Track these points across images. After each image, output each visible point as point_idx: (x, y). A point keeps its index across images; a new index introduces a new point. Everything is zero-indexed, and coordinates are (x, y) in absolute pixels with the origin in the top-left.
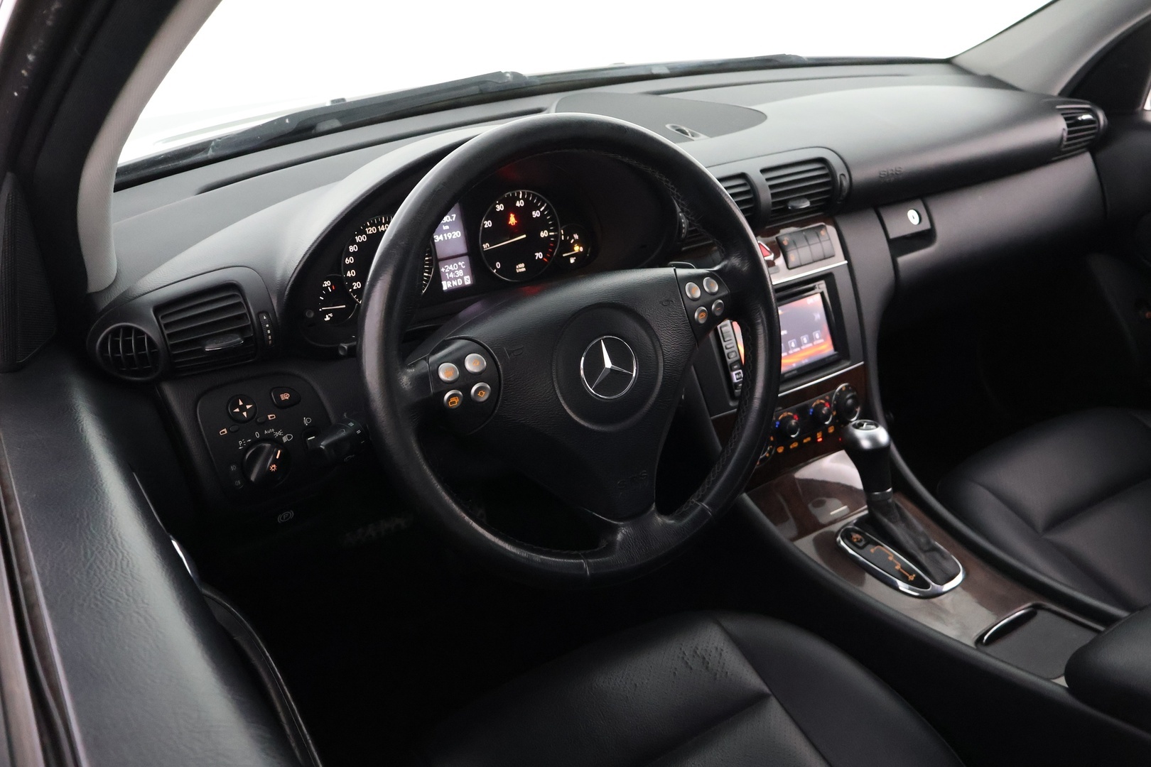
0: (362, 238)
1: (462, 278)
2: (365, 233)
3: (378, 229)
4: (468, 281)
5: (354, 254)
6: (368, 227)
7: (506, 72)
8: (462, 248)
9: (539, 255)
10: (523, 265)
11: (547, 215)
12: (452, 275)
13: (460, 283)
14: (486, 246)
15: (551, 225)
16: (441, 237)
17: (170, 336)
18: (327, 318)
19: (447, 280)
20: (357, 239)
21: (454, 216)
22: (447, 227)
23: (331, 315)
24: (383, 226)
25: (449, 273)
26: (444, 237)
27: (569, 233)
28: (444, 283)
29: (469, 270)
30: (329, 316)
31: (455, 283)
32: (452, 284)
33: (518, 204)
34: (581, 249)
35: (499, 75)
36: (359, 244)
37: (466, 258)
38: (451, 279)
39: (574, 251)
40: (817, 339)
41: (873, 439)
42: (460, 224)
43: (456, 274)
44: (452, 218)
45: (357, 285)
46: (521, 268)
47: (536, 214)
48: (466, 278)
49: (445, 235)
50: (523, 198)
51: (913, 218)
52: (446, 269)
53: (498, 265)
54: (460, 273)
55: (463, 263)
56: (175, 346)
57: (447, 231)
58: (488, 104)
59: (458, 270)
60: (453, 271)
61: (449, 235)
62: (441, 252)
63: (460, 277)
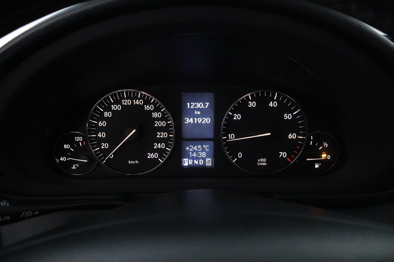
0: (117, 107)
2: (121, 103)
3: (132, 102)
4: (209, 162)
5: (107, 119)
6: (124, 99)
8: (210, 134)
9: (283, 154)
10: (265, 160)
11: (300, 119)
12: (195, 155)
13: (201, 162)
14: (232, 137)
15: (302, 129)
16: (191, 120)
18: (74, 167)
19: (189, 158)
20: (113, 107)
21: (208, 103)
22: (199, 113)
23: (77, 165)
24: (138, 100)
25: (193, 152)
26: (194, 120)
27: (319, 140)
28: (186, 160)
29: (212, 154)
30: (76, 166)
31: (196, 162)
32: (193, 163)
33: (271, 104)
34: (329, 157)
36: (113, 111)
37: (212, 143)
38: (193, 158)
39: (321, 157)
42: (212, 113)
43: (199, 155)
44: (205, 105)
45: (105, 145)
46: (262, 162)
47: (287, 117)
48: (207, 160)
49: (196, 119)
50: (277, 100)
52: (191, 148)
53: (240, 155)
54: (204, 154)
55: (208, 147)
57: (198, 116)
59: (202, 151)
60: (197, 152)
61: (200, 120)
62: (186, 133)
63: (202, 158)
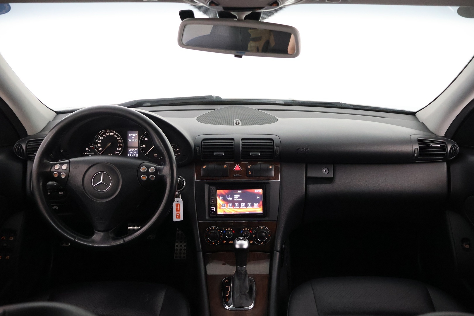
0: (105, 136)
1: (135, 154)
2: (106, 134)
3: (110, 134)
4: (137, 155)
5: (101, 140)
7: (214, 96)
8: (137, 145)
10: (156, 155)
12: (132, 153)
16: (131, 140)
17: (28, 149)
21: (136, 135)
22: (133, 138)
24: (112, 133)
28: (129, 154)
29: (138, 152)
35: (211, 96)
36: (103, 137)
37: (138, 148)
38: (131, 154)
40: (255, 206)
41: (241, 245)
42: (138, 138)
44: (135, 135)
45: (100, 149)
51: (325, 172)
52: (130, 150)
53: (147, 153)
55: (136, 149)
56: (28, 151)
57: (133, 139)
58: (205, 105)
59: (134, 151)
62: (129, 145)
